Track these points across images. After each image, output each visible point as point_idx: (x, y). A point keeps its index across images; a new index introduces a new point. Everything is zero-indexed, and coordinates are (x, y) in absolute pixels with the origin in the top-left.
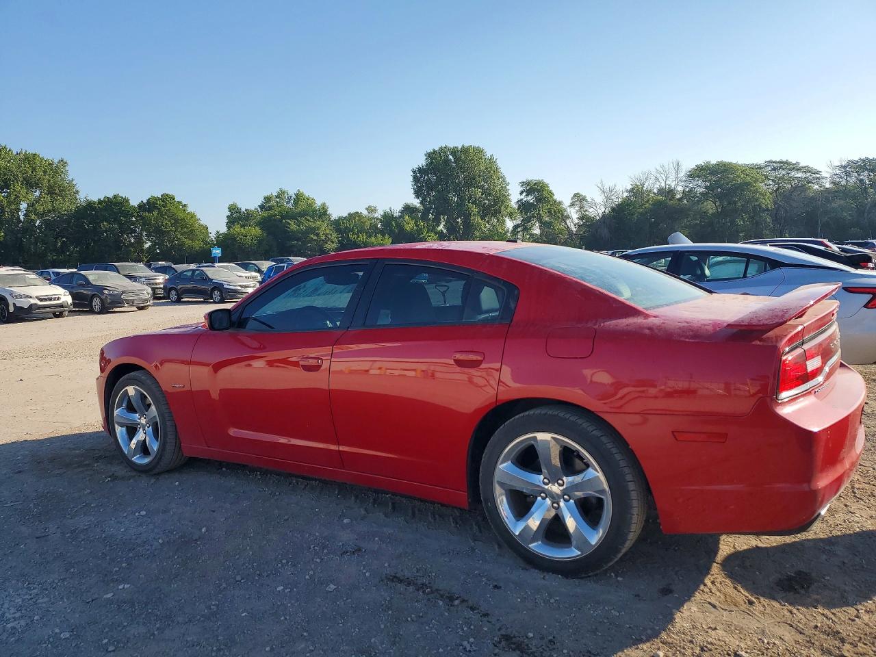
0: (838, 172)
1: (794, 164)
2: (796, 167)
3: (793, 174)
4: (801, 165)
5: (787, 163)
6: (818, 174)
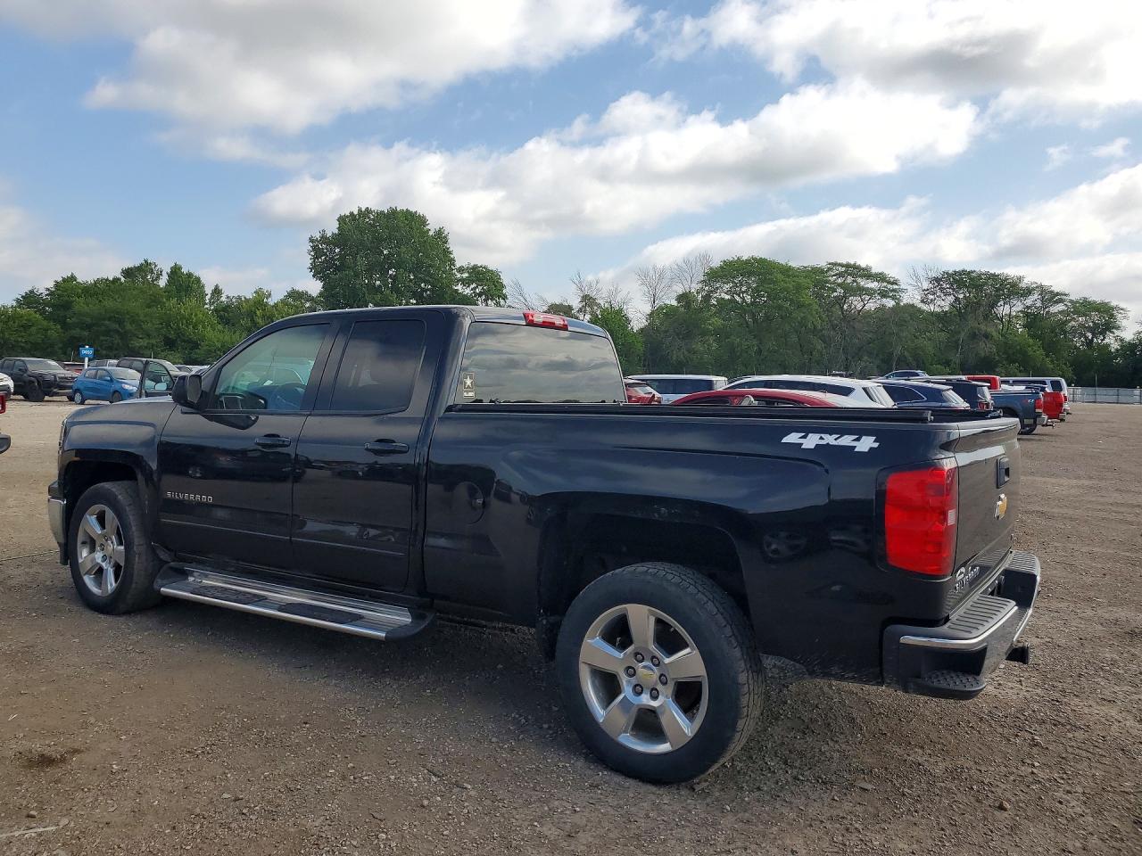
0: (928, 286)
1: (863, 269)
2: (866, 273)
3: (863, 282)
5: (855, 267)
6: (896, 284)
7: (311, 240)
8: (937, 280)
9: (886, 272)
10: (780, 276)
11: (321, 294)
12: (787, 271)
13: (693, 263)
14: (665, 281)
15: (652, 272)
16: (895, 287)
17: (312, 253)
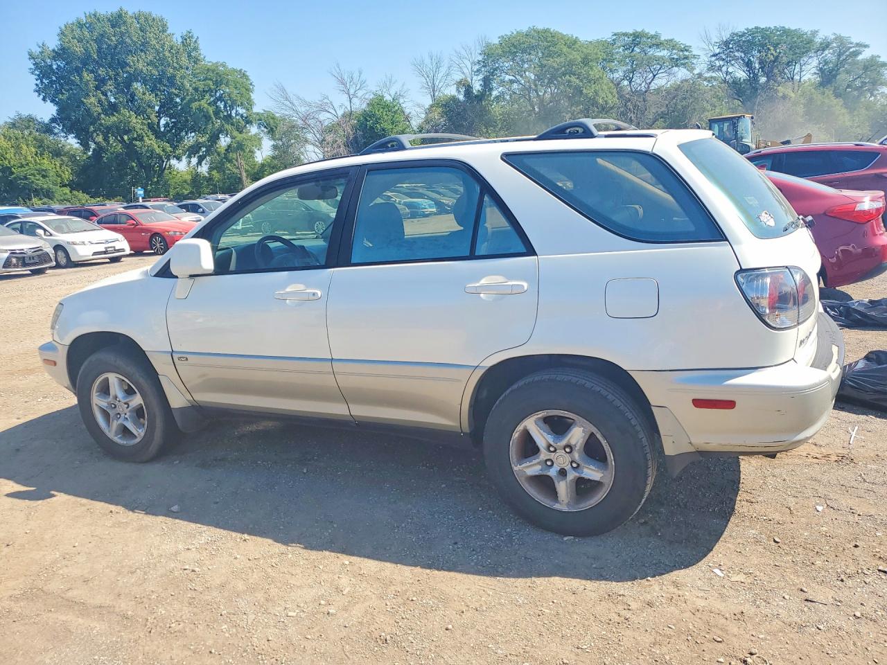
0: (717, 51)
1: (652, 37)
2: (655, 41)
3: (651, 52)
4: (662, 39)
5: (643, 35)
6: (686, 50)
7: (32, 57)
8: (726, 43)
9: (677, 39)
10: (565, 49)
11: (53, 120)
12: (572, 43)
13: (473, 48)
14: (443, 70)
15: (427, 61)
16: (686, 53)
17: (37, 72)
